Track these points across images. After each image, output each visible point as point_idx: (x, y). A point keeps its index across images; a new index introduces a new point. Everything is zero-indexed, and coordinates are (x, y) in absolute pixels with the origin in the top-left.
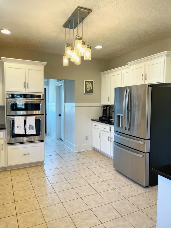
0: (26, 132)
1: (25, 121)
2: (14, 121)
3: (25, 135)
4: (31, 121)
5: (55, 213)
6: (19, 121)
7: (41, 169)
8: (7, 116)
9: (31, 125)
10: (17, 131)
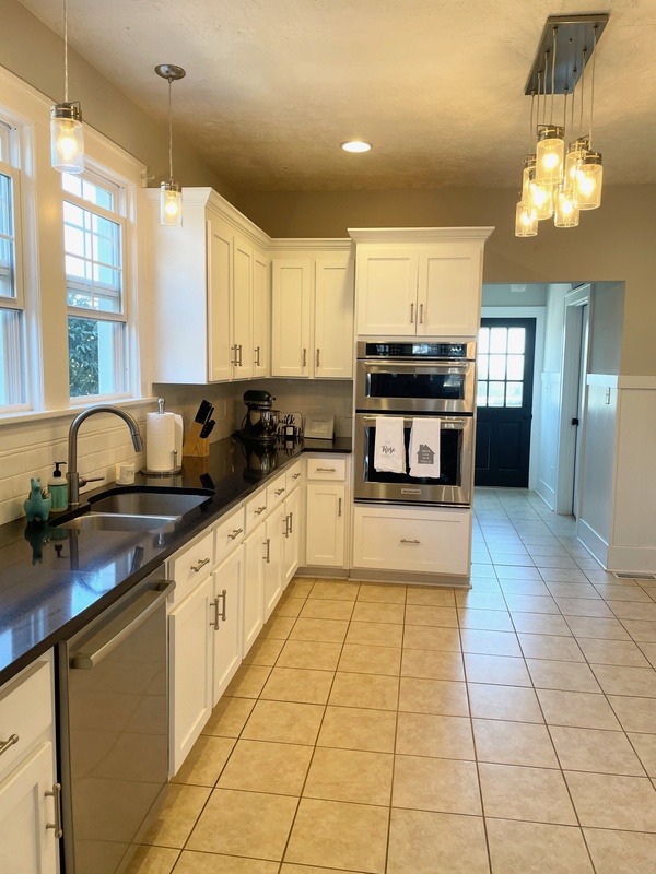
0: (408, 469)
1: (407, 432)
2: (374, 428)
3: (404, 478)
4: (428, 431)
5: (434, 740)
6: (388, 429)
7: (451, 601)
8: (358, 411)
9: (426, 448)
10: (382, 463)
